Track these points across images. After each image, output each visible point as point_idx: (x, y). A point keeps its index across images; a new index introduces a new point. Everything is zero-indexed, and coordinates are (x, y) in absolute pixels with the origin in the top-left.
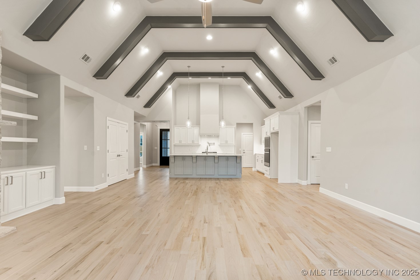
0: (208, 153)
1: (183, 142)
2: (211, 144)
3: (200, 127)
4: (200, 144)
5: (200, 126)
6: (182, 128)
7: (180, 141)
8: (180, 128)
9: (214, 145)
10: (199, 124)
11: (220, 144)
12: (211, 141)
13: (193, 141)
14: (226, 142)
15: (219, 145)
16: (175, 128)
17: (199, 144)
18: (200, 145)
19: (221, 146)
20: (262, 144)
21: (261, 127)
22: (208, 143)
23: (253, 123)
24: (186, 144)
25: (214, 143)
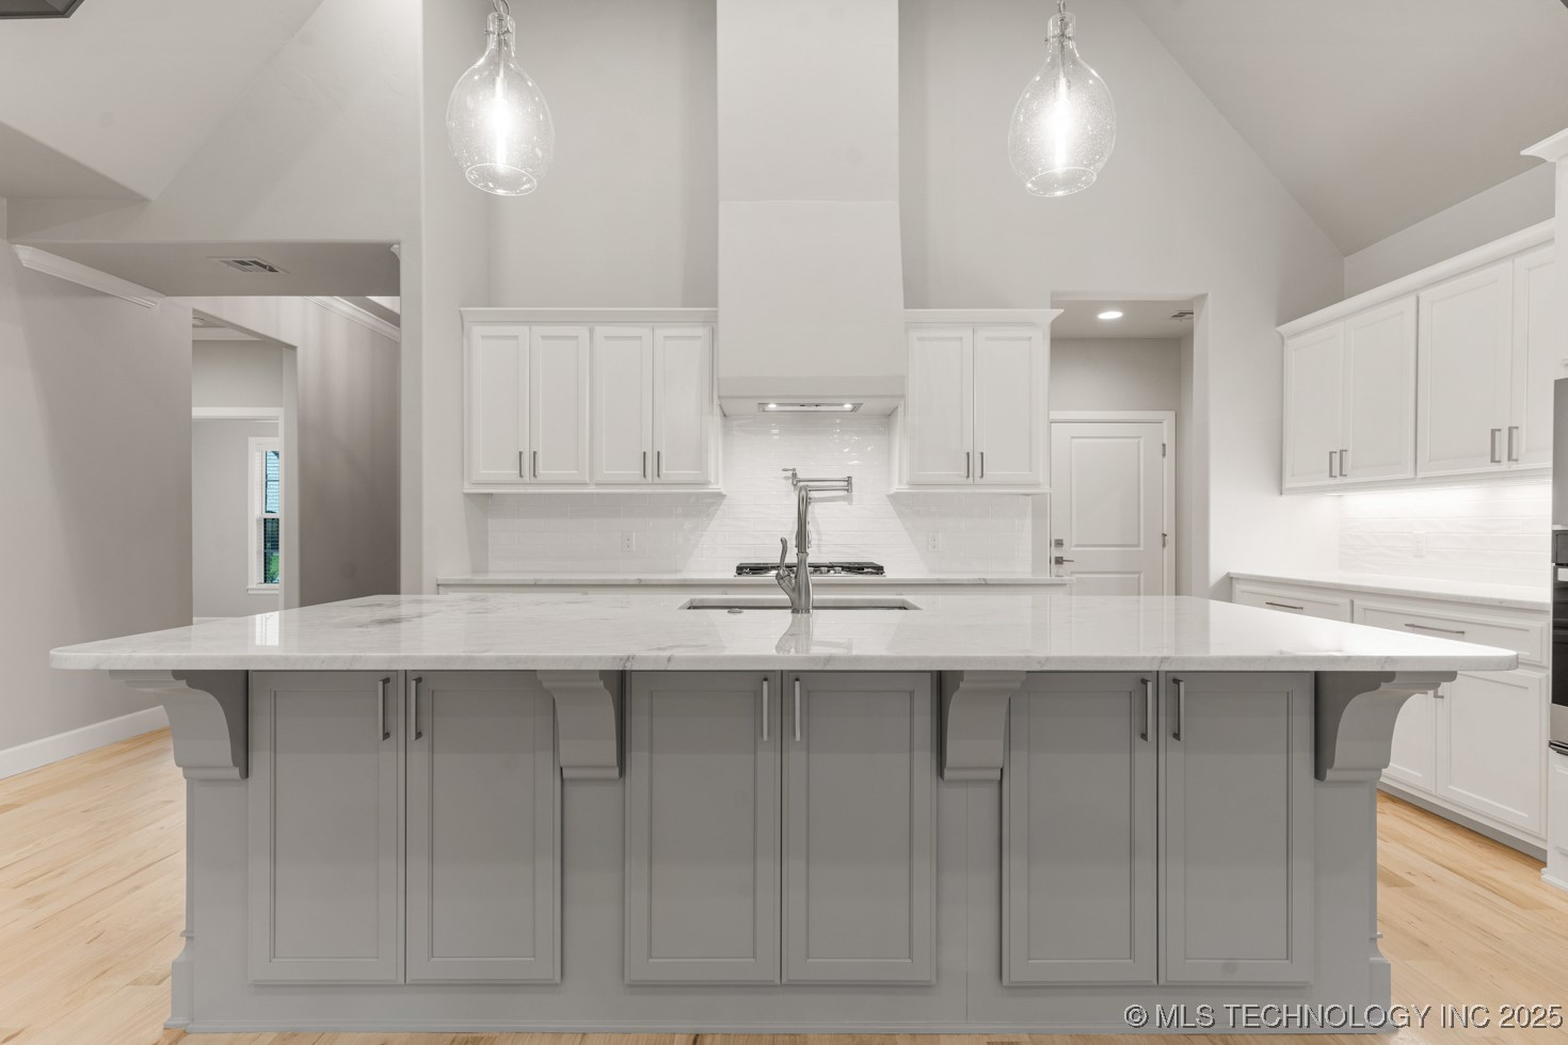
0: (815, 578)
1: (556, 472)
2: (823, 484)
3: (711, 322)
4: (712, 488)
5: (715, 315)
6: (540, 330)
7: (527, 463)
8: (521, 330)
9: (849, 499)
10: (713, 301)
11: (913, 484)
12: (825, 459)
13: (652, 463)
14: (973, 464)
15: (895, 498)
16: (477, 331)
17: (706, 483)
18: (720, 496)
19: (908, 505)
20: (1287, 484)
21: (1280, 329)
22: (794, 475)
23: (1204, 296)
24: (585, 484)
25: (849, 480)
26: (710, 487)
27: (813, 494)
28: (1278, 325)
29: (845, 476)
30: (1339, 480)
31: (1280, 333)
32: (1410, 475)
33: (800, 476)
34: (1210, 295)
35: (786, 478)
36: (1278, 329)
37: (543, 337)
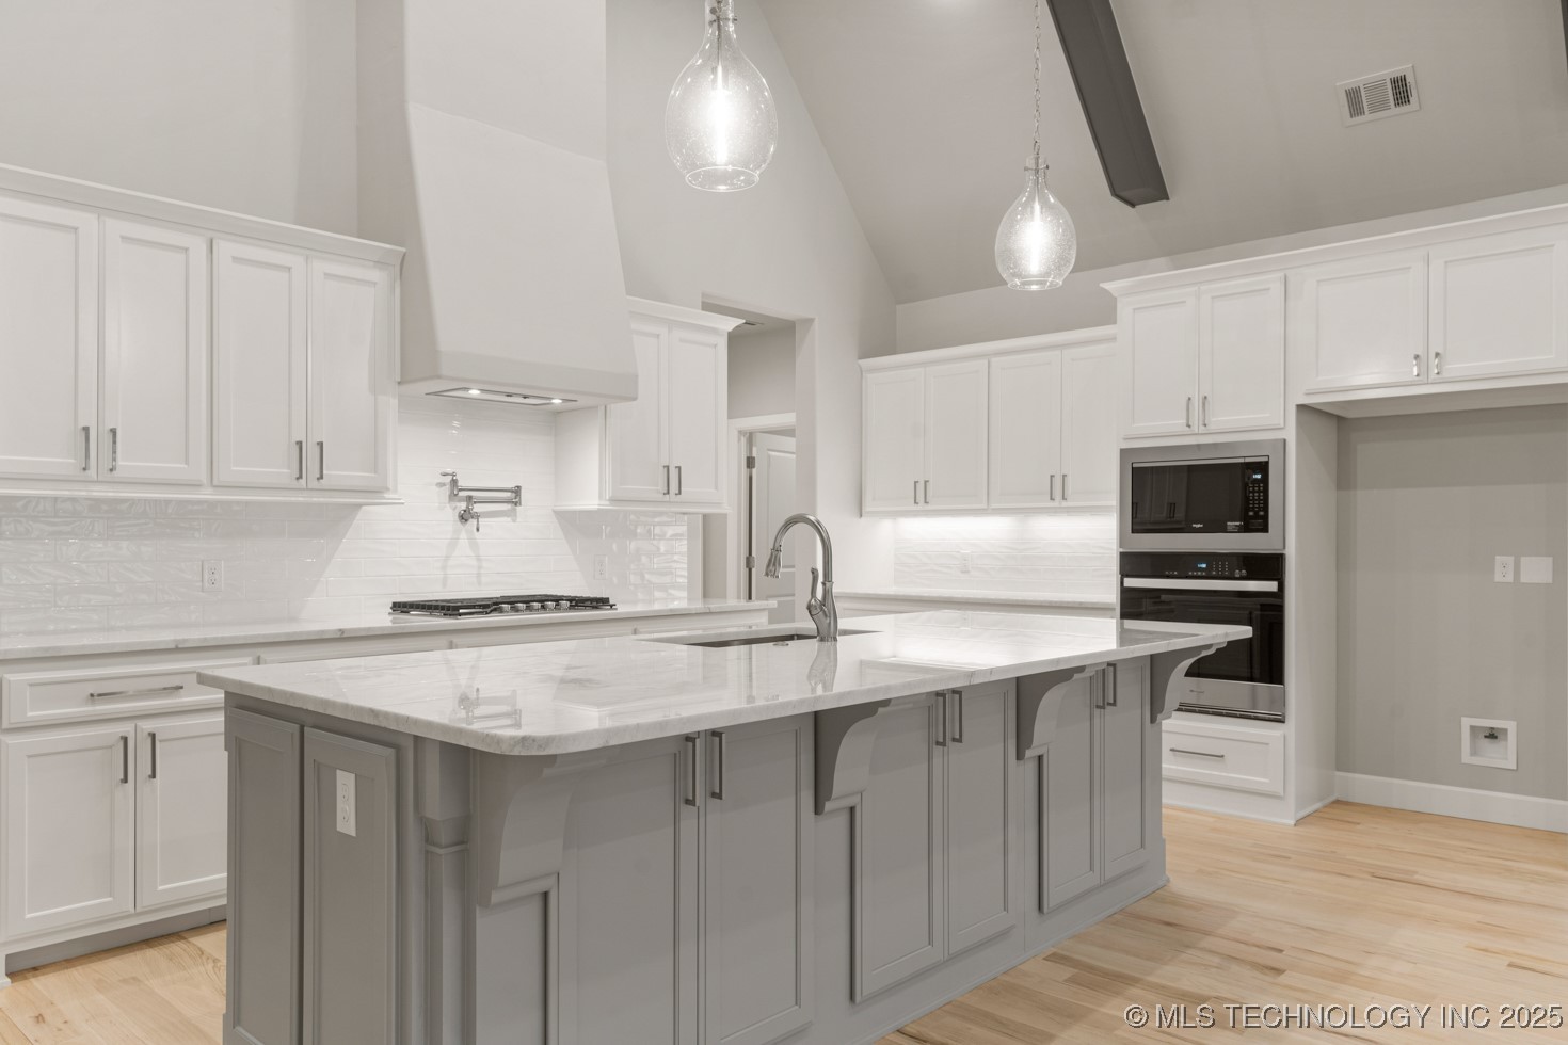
1: (149, 464)
2: (492, 496)
4: (390, 498)
6: (117, 227)
9: (520, 515)
11: (615, 500)
14: (672, 479)
17: (383, 491)
20: (867, 508)
21: (862, 362)
22: (454, 482)
23: (811, 321)
24: (197, 486)
25: (517, 491)
26: (386, 495)
27: (477, 508)
28: (860, 358)
29: (511, 485)
30: (921, 506)
31: (859, 366)
32: (984, 506)
33: (461, 484)
34: (816, 322)
35: (441, 485)
36: (861, 362)
37: (122, 237)
